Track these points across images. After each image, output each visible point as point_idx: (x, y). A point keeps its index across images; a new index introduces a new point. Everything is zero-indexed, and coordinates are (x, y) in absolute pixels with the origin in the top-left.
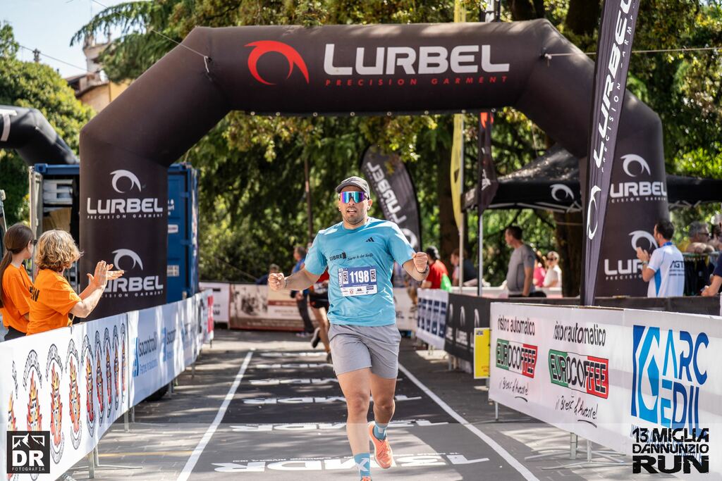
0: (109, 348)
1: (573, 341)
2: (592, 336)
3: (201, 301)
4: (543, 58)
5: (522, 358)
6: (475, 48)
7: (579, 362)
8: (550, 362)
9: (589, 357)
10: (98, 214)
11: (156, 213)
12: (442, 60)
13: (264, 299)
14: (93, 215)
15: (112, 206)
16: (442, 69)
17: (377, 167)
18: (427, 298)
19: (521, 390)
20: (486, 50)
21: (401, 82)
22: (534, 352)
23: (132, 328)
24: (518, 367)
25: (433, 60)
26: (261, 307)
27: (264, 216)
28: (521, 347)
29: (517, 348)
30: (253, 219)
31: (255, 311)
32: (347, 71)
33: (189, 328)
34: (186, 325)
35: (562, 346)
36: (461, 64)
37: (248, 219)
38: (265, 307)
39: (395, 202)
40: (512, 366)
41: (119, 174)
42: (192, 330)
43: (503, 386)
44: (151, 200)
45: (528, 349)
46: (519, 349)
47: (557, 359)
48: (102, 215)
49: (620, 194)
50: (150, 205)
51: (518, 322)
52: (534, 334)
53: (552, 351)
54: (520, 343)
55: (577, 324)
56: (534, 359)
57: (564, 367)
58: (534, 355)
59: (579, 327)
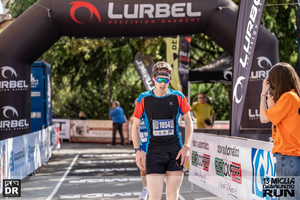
1: (225, 154)
2: (233, 152)
3: (52, 130)
4: (218, 9)
5: (203, 161)
7: (228, 165)
8: (215, 164)
9: (233, 163)
11: (25, 88)
12: (167, 11)
13: (87, 127)
15: (3, 84)
16: (167, 15)
17: (141, 62)
19: (203, 177)
20: (189, 5)
21: (147, 22)
22: (208, 158)
23: (9, 146)
24: (202, 165)
25: (163, 11)
26: (86, 131)
27: (87, 86)
28: (203, 155)
29: (201, 156)
30: (82, 87)
31: (83, 133)
32: (120, 16)
33: (44, 144)
35: (221, 156)
36: (177, 12)
37: (80, 87)
38: (88, 131)
39: (149, 79)
40: (198, 165)
41: (5, 68)
42: (46, 145)
43: (195, 174)
44: (22, 81)
45: (206, 157)
46: (202, 156)
49: (256, 77)
50: (21, 84)
51: (201, 143)
52: (208, 149)
53: (216, 158)
54: (202, 153)
55: (226, 146)
56: (208, 162)
57: (222, 167)
58: (209, 160)
59: (228, 147)
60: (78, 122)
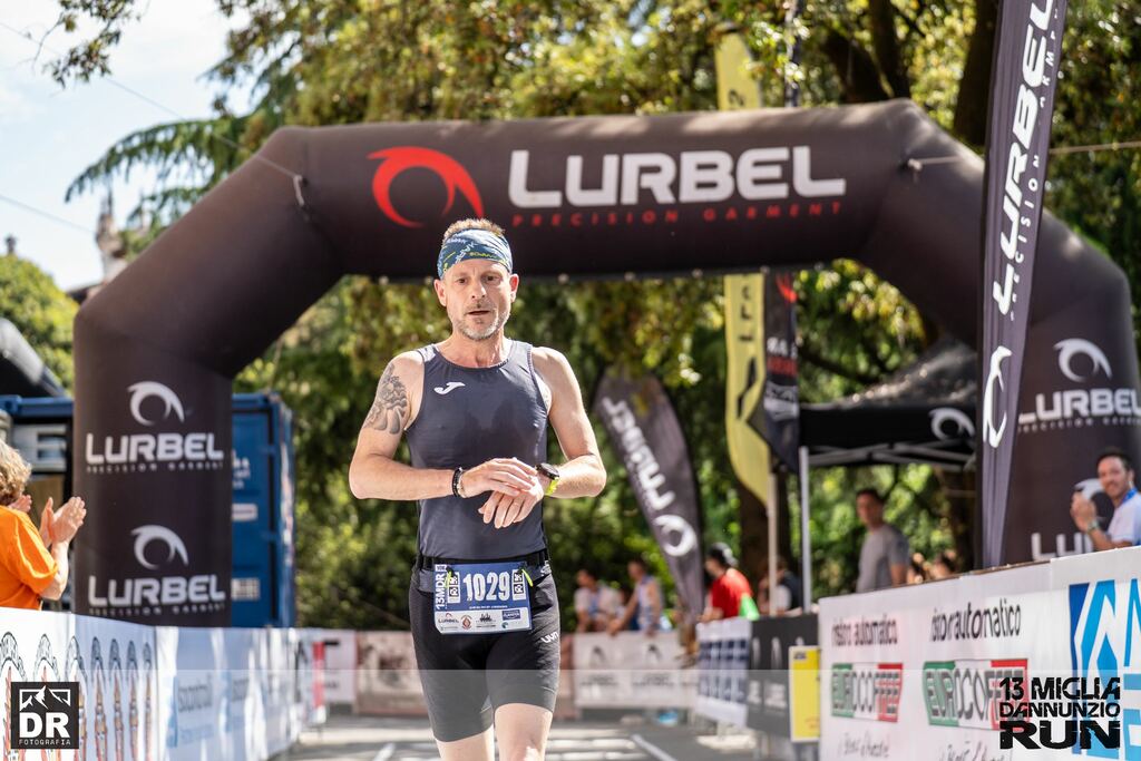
0: (118, 676)
1: (963, 636)
2: (997, 621)
3: (300, 644)
4: (905, 168)
5: (876, 692)
6: (781, 154)
7: (977, 676)
8: (925, 685)
9: (995, 663)
10: (106, 464)
11: (211, 461)
12: (722, 176)
14: (98, 466)
15: (134, 448)
16: (722, 192)
17: (622, 406)
18: (714, 637)
19: (876, 750)
20: (802, 155)
21: (649, 217)
22: (897, 676)
23: (164, 656)
24: (870, 709)
25: (707, 176)
28: (875, 670)
31: (403, 680)
32: (551, 199)
33: (276, 683)
34: (270, 677)
35: (946, 650)
36: (758, 182)
39: (653, 467)
40: (858, 710)
41: (142, 390)
42: (283, 689)
43: (844, 749)
44: (201, 437)
45: (887, 671)
46: (870, 675)
47: (936, 676)
48: (114, 465)
49: (1056, 414)
50: (200, 446)
51: (867, 625)
52: (896, 641)
53: (928, 665)
54: (872, 663)
55: (969, 605)
56: (897, 687)
57: (950, 690)
58: (898, 680)
59: (974, 611)
60: (383, 641)
